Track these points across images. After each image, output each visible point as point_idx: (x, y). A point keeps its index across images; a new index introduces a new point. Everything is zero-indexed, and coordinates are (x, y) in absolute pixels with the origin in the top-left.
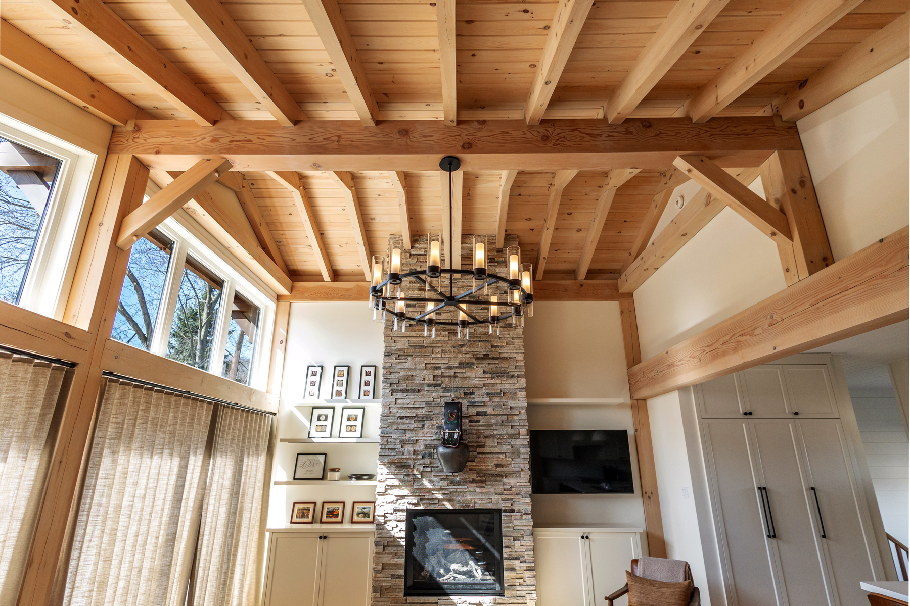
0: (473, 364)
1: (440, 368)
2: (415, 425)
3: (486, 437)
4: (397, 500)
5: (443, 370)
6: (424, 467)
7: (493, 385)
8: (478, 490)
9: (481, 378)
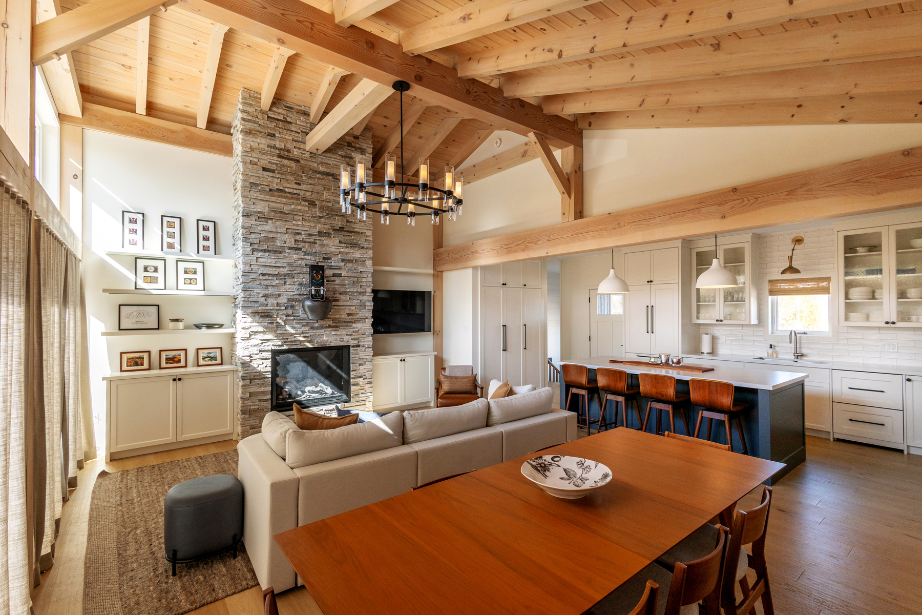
0: (331, 234)
1: (300, 234)
2: (277, 282)
3: (340, 294)
4: (262, 343)
5: (304, 236)
6: (286, 316)
7: (347, 253)
8: (333, 333)
9: (337, 246)
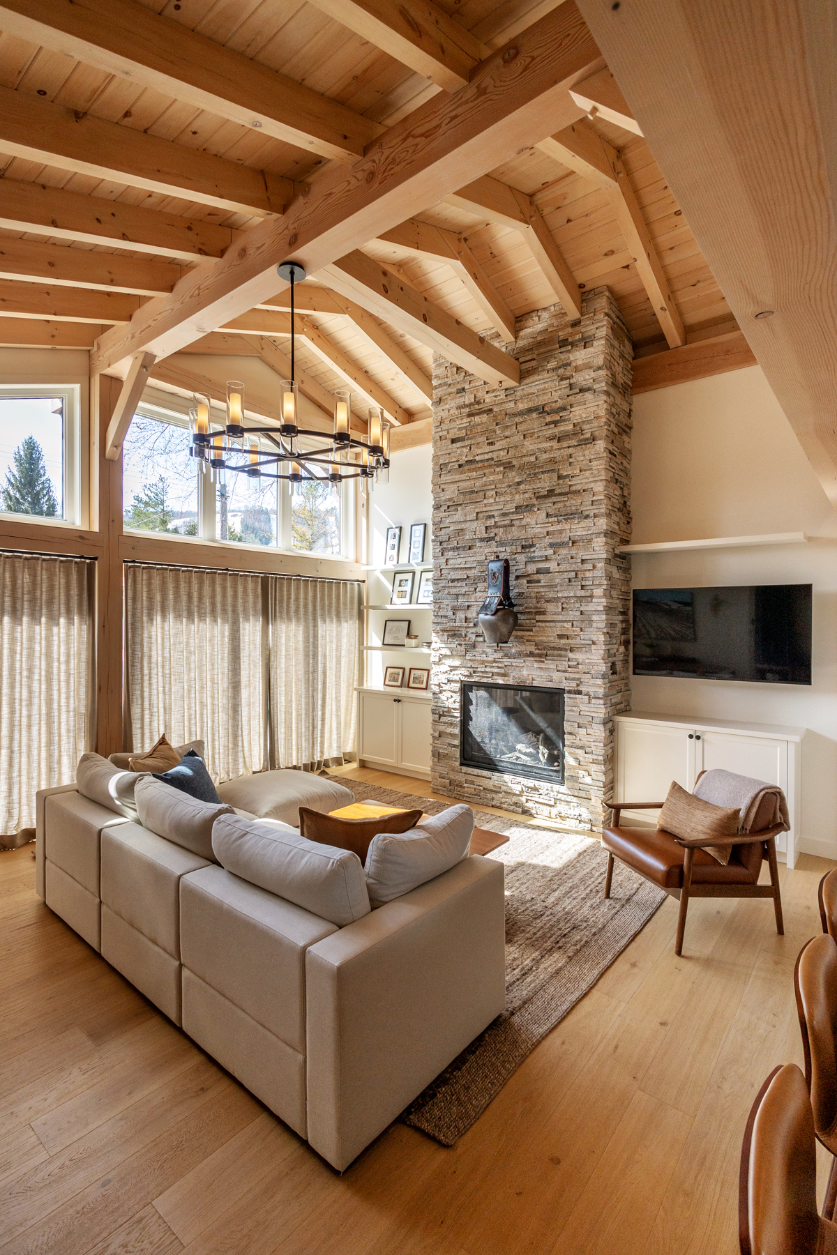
0: (534, 505)
1: (493, 516)
2: (466, 589)
3: (548, 601)
4: (451, 671)
5: (497, 519)
6: (476, 636)
7: (561, 532)
8: (536, 665)
9: (543, 523)
